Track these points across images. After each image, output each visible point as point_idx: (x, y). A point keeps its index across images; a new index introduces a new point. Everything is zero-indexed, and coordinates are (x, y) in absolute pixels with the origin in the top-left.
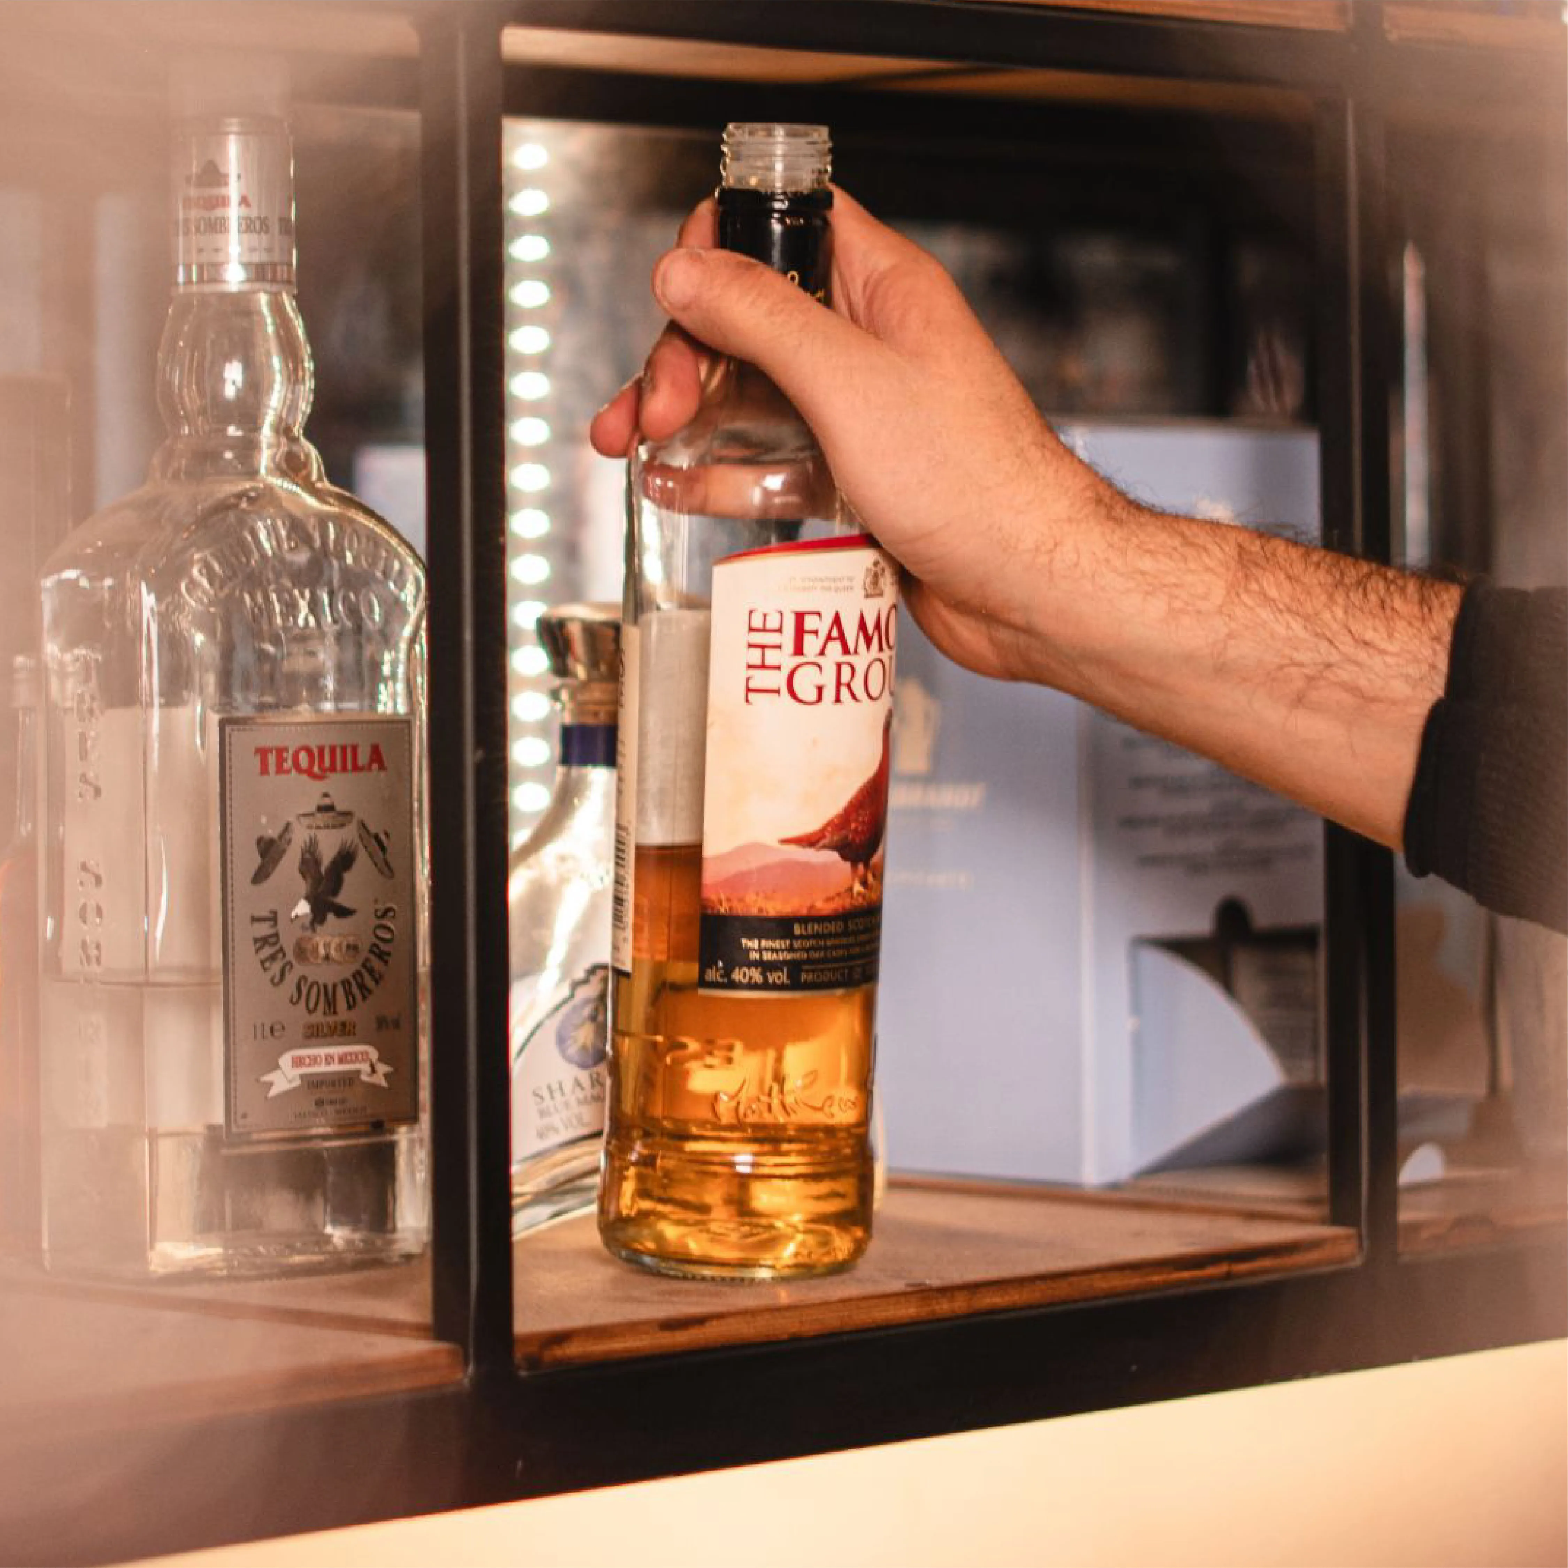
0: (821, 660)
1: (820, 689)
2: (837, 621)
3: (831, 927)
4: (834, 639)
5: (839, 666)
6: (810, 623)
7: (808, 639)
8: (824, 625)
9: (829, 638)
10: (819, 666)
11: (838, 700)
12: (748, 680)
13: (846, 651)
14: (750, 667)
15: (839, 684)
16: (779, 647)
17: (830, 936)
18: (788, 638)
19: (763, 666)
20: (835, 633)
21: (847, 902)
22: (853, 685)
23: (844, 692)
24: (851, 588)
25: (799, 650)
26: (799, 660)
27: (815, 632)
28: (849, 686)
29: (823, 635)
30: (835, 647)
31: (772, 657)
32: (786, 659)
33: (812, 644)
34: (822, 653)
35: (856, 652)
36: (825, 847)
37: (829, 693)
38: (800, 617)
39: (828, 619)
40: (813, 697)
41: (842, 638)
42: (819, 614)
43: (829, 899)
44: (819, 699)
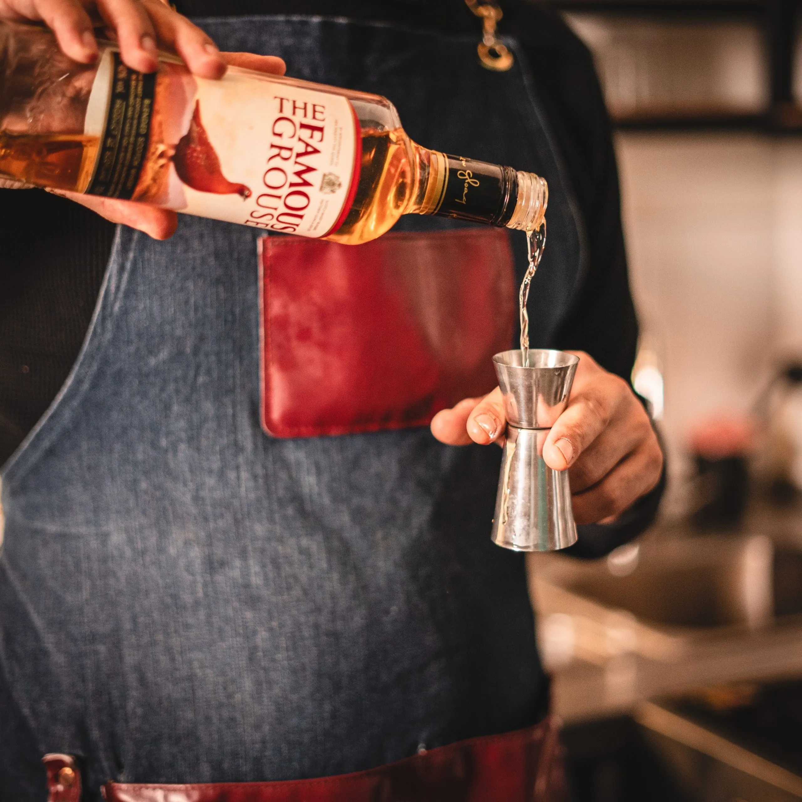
0: (296, 138)
1: (280, 135)
2: (316, 151)
3: (143, 125)
4: (306, 149)
5: (290, 149)
6: (317, 134)
7: (308, 132)
8: (314, 142)
9: (307, 145)
10: (293, 136)
11: (273, 146)
12: (288, 100)
13: (299, 155)
14: (294, 102)
15: (281, 148)
16: (305, 115)
17: (139, 123)
18: (309, 121)
19: (295, 108)
20: (310, 149)
21: (155, 138)
22: (278, 159)
23: (275, 151)
24: (331, 164)
25: (303, 126)
26: (298, 126)
27: (312, 137)
28: (278, 155)
29: (310, 141)
30: (301, 148)
31: (300, 112)
32: (299, 118)
33: (305, 134)
34: (300, 139)
35: (296, 163)
36: (191, 127)
37: (277, 141)
38: (321, 129)
39: (318, 146)
40: (277, 131)
41: (306, 153)
42: (321, 140)
43: (161, 124)
44: (275, 134)
